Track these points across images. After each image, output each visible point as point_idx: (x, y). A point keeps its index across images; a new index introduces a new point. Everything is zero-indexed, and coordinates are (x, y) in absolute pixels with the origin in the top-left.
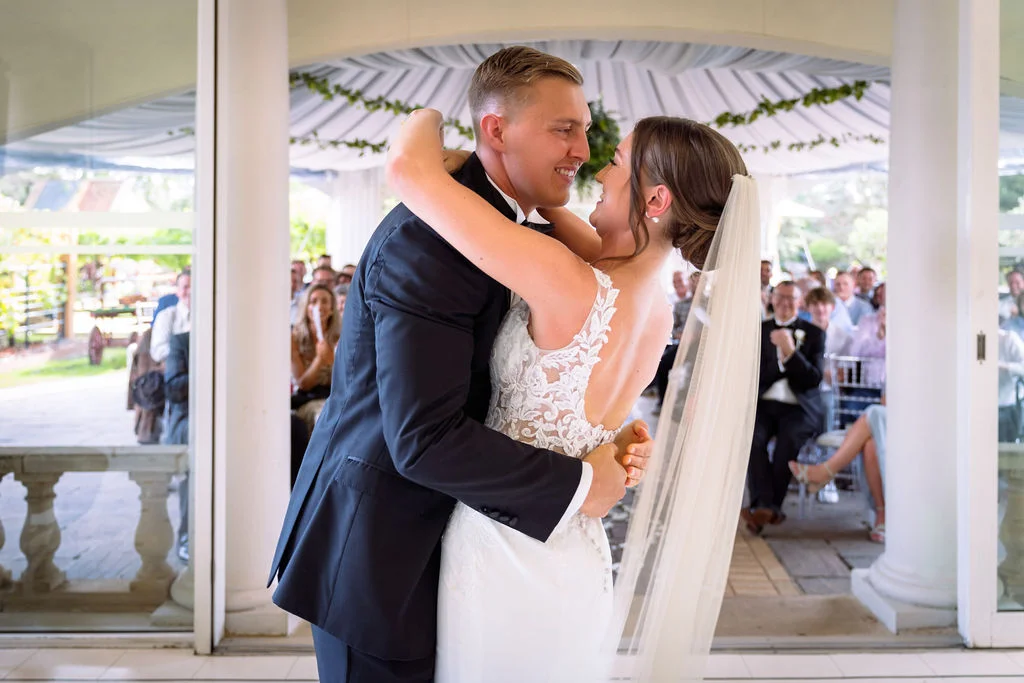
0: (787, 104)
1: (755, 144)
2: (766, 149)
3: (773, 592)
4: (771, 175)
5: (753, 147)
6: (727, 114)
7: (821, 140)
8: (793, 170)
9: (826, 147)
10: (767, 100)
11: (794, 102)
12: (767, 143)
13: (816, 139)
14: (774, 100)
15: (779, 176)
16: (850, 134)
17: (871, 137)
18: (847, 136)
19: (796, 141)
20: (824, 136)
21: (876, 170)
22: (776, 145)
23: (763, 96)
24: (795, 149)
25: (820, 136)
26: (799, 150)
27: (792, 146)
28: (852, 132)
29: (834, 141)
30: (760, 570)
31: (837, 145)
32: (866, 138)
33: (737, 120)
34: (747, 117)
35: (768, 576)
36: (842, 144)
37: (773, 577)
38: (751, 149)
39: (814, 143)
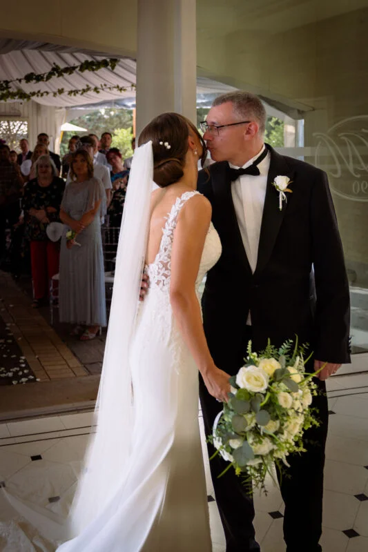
0: (70, 70)
1: (49, 91)
2: (55, 94)
3: (72, 375)
4: (56, 107)
5: (47, 93)
6: (32, 74)
7: (88, 89)
8: (70, 105)
9: (91, 93)
10: (57, 66)
11: (74, 68)
12: (56, 91)
13: (85, 88)
14: (62, 66)
15: (61, 108)
16: (105, 85)
17: (118, 87)
18: (104, 87)
19: (74, 89)
20: (90, 85)
21: (118, 104)
22: (61, 91)
23: (54, 64)
24: (73, 93)
25: (87, 86)
26: (75, 95)
27: (70, 93)
28: (106, 83)
29: (96, 90)
30: (64, 362)
31: (98, 92)
32: (115, 87)
33: (39, 78)
34: (45, 76)
35: (68, 365)
36: (101, 91)
37: (71, 366)
38: (45, 94)
39: (84, 91)
